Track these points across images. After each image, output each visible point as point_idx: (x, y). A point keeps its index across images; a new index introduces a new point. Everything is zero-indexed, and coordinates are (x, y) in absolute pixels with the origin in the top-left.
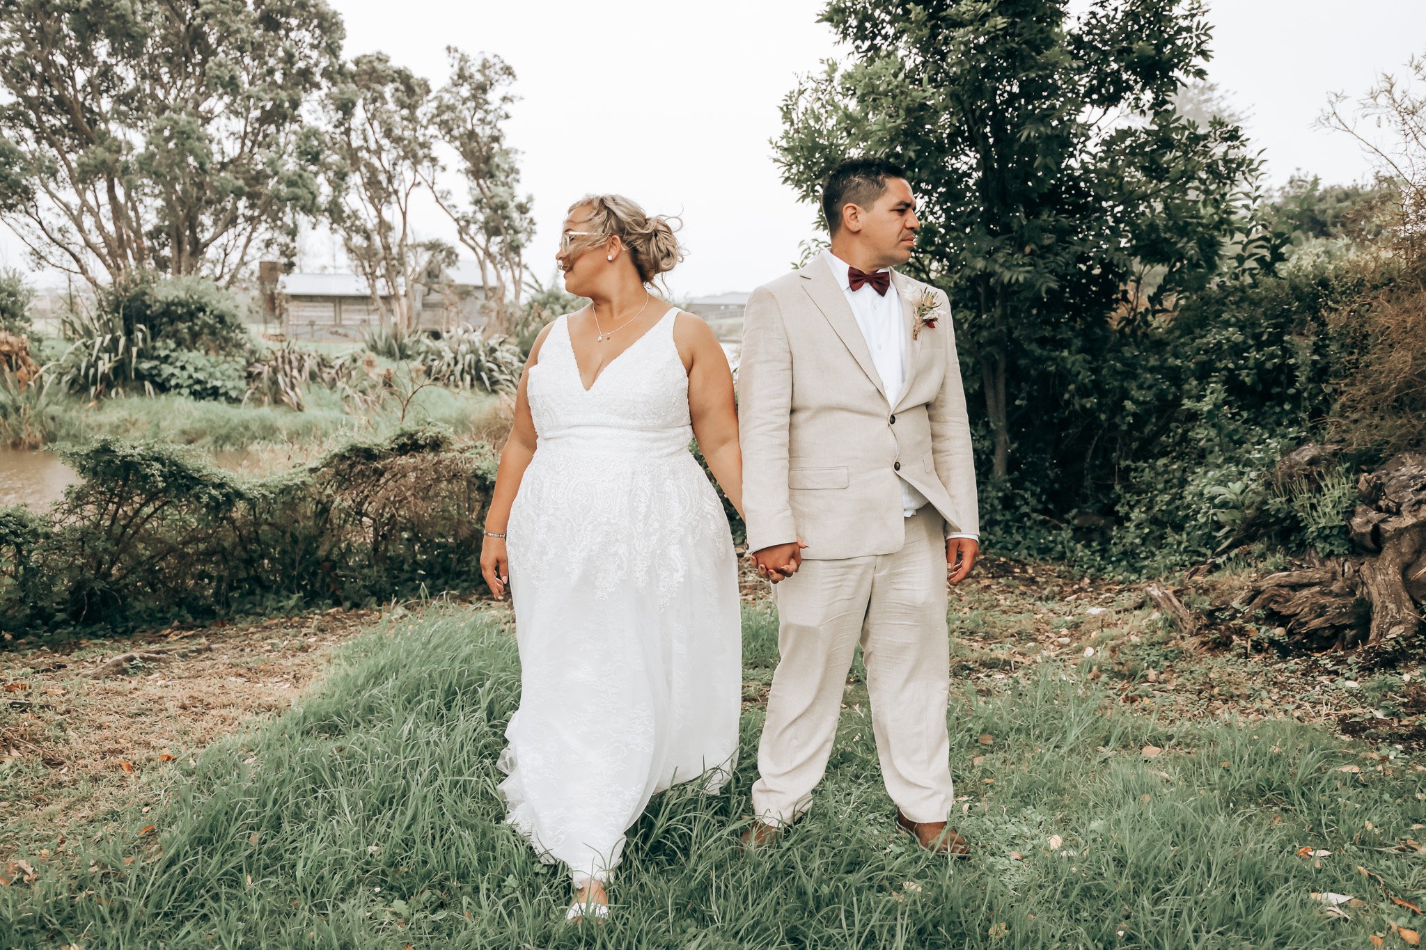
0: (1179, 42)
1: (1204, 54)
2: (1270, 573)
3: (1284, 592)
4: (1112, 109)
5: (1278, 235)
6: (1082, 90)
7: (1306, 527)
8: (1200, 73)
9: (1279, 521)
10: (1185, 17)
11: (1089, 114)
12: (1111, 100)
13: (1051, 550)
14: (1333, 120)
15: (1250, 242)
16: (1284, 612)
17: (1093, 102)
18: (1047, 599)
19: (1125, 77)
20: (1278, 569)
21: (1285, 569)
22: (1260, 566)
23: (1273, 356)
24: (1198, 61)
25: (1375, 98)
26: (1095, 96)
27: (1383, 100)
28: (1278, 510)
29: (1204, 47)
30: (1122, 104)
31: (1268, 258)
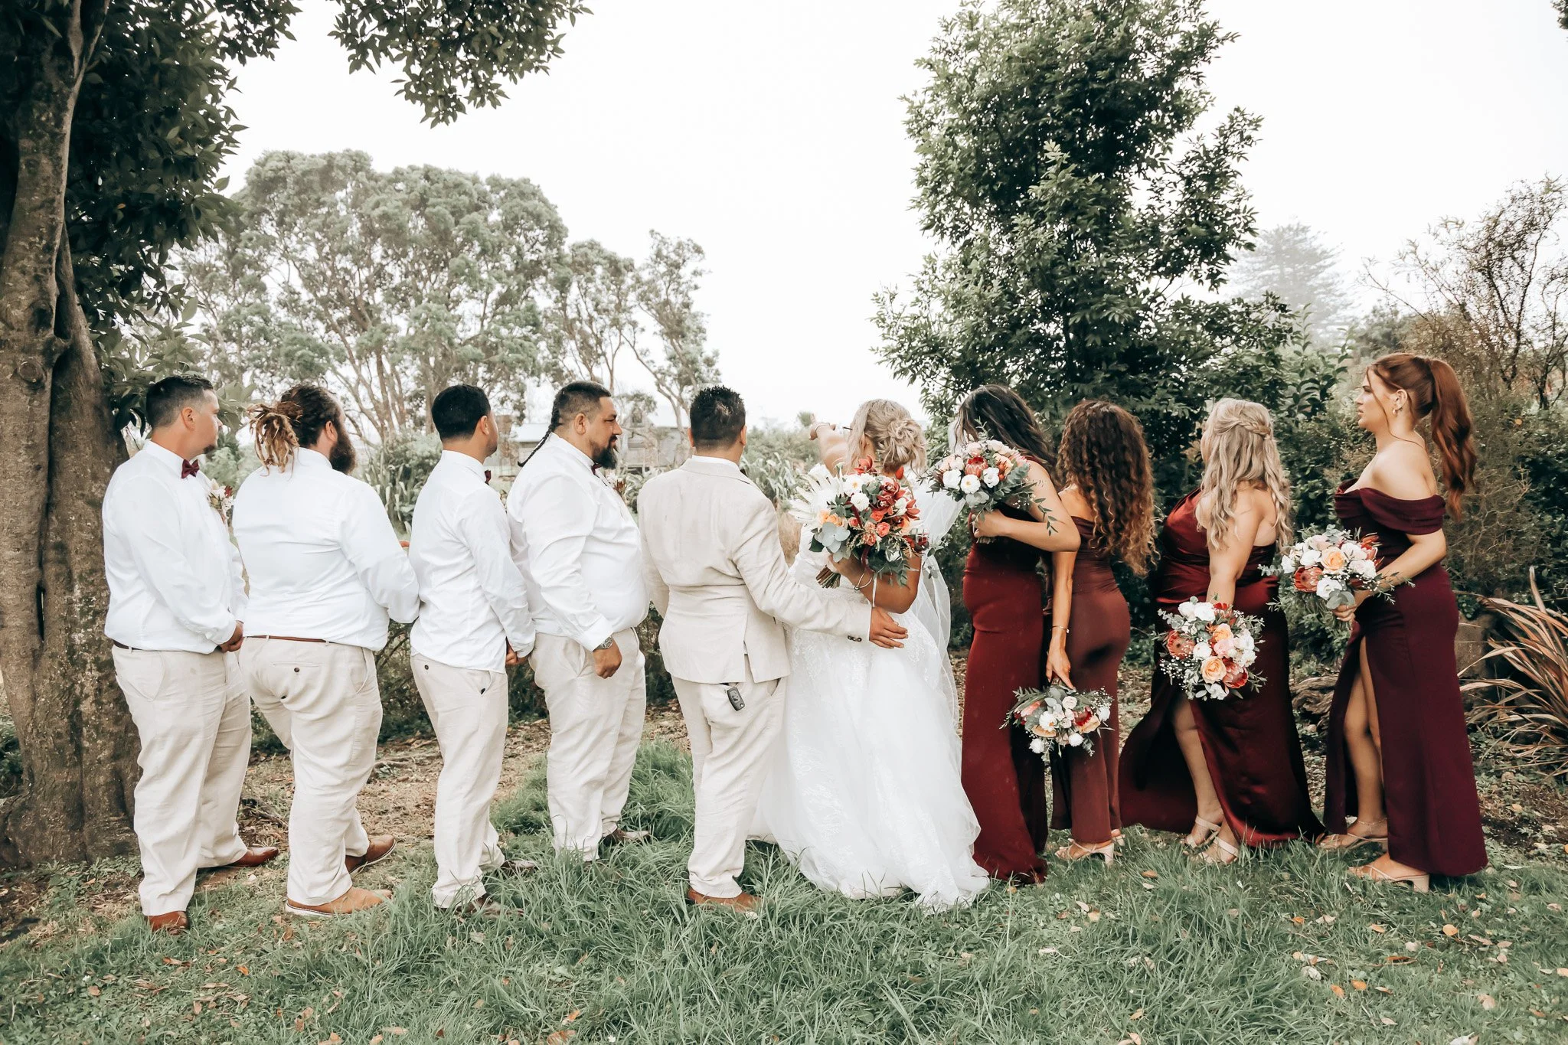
0: (1230, 223)
1: (1251, 231)
2: (1304, 678)
3: (1315, 694)
4: (1176, 279)
5: (1326, 377)
6: (1151, 264)
7: (1332, 639)
8: (1250, 246)
9: (1312, 634)
10: (1233, 202)
11: (1158, 283)
12: (1176, 270)
13: (1139, 656)
14: (1369, 280)
15: (1303, 383)
16: (1315, 711)
17: (1159, 274)
18: (1129, 701)
19: (1186, 252)
20: (1310, 675)
21: (1317, 675)
22: (1297, 671)
23: (1313, 488)
24: (1247, 237)
25: (1403, 258)
26: (1162, 269)
27: (1410, 258)
28: (1310, 625)
29: (1251, 225)
30: (1186, 275)
31: (1318, 397)
